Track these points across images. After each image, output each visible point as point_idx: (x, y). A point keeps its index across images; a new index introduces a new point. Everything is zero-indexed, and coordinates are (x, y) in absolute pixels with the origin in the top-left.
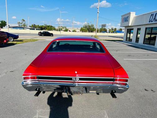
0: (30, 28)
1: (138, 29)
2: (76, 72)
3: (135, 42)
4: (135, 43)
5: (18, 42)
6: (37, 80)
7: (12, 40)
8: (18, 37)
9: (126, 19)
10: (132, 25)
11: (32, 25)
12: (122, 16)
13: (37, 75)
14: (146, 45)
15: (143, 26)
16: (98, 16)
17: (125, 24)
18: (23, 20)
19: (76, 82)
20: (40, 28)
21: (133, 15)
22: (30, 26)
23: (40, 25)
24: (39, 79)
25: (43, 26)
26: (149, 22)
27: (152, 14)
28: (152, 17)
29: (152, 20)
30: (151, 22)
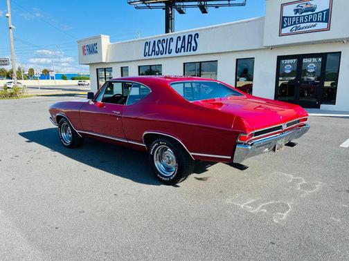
1: (122, 68)
10: (108, 62)
12: (79, 42)
15: (133, 63)
21: (105, 42)
26: (145, 56)
27: (147, 43)
28: (147, 47)
29: (150, 53)
30: (149, 55)
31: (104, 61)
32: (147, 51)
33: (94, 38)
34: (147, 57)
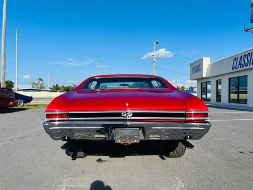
0: (50, 90)
1: (217, 81)
2: (127, 105)
3: (216, 101)
4: (217, 103)
5: (31, 107)
6: (67, 119)
7: (22, 104)
8: (32, 100)
9: (197, 68)
10: (207, 77)
11: (54, 87)
12: (190, 65)
13: (68, 111)
14: (233, 104)
15: (225, 76)
16: (154, 66)
17: (197, 75)
18: (40, 78)
19: (128, 119)
20: (66, 90)
21: (207, 63)
22: (50, 88)
23: (65, 86)
24: (69, 117)
25: (70, 87)
26: (233, 69)
27: (235, 58)
28: (235, 62)
29: (237, 67)
30: (236, 68)
31: (204, 76)
32: (235, 65)
33: (198, 61)
34: (235, 70)
